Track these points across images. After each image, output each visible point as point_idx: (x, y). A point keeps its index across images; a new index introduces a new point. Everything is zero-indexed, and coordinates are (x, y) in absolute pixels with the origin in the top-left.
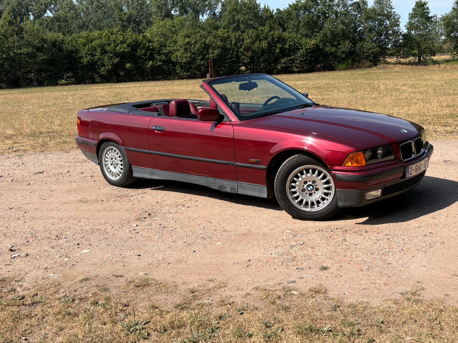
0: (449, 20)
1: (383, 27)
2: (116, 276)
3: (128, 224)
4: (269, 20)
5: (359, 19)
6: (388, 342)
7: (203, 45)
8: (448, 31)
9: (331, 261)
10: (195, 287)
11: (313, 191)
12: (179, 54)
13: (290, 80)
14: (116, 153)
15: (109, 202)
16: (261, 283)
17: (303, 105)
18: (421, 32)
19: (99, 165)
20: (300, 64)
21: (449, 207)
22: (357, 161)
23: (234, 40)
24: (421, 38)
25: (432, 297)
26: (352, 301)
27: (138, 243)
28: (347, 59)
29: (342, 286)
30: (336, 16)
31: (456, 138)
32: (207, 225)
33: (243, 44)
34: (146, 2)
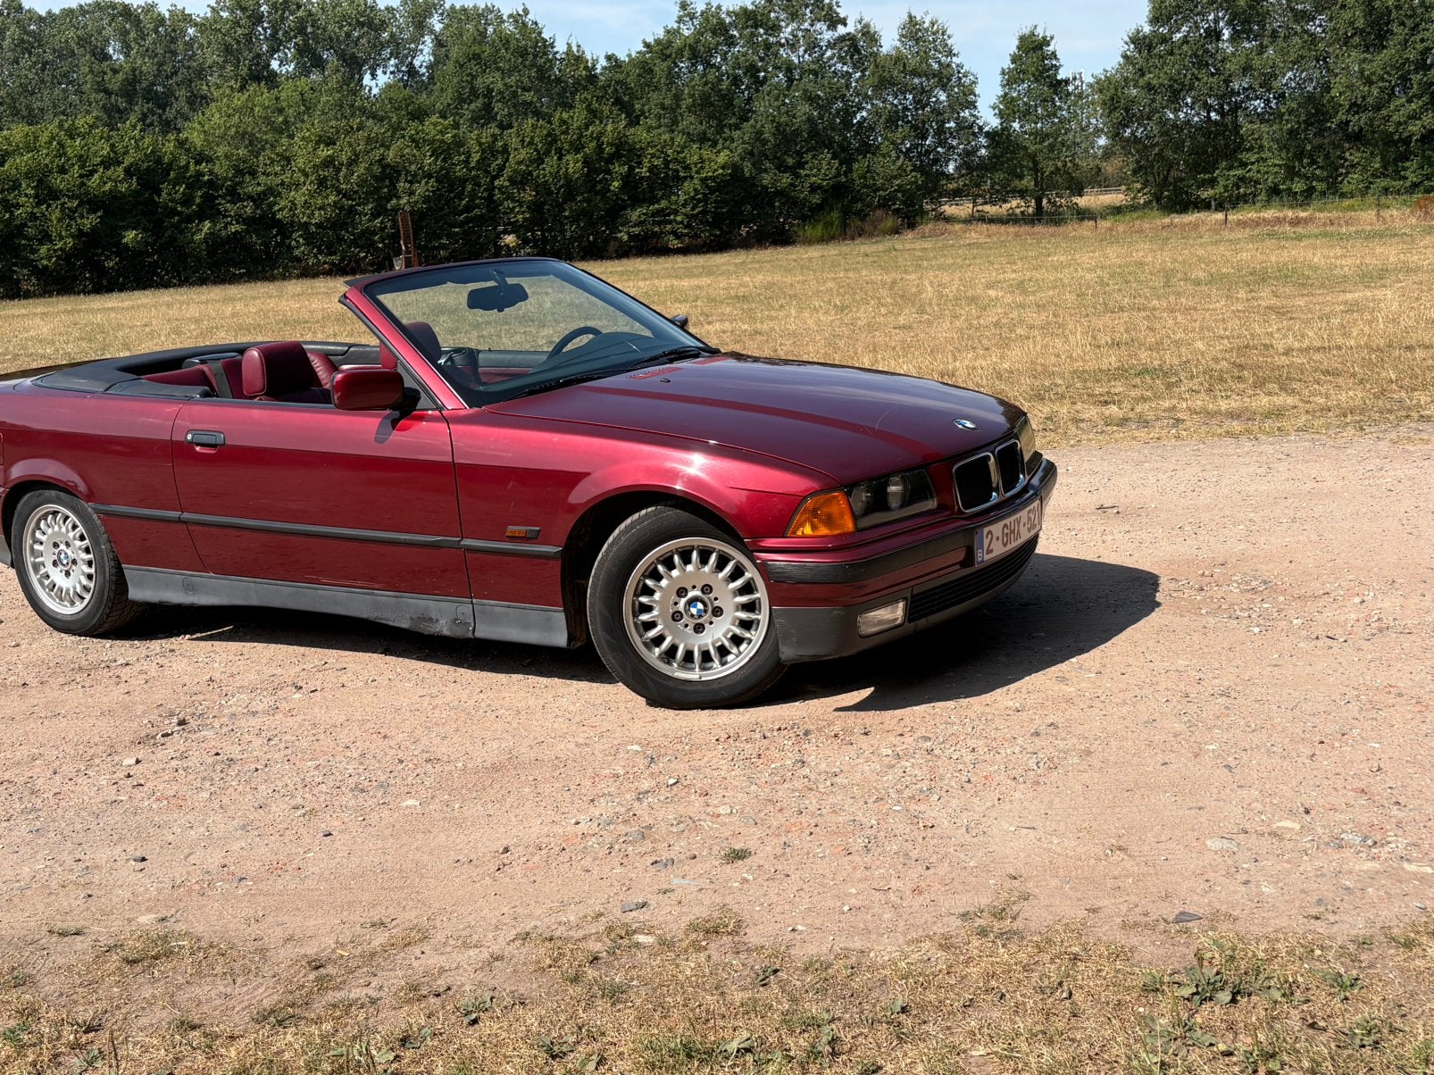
0: (1116, 90)
1: (928, 109)
2: (60, 934)
3: (109, 759)
4: (585, 88)
5: (856, 87)
6: (920, 1068)
7: (377, 169)
8: (1115, 120)
9: (758, 832)
10: (325, 949)
11: (706, 617)
12: (299, 197)
13: (658, 274)
14: (70, 526)
15: (47, 690)
16: (539, 919)
17: (671, 353)
18: (1039, 125)
19: (12, 566)
20: (688, 226)
21: (1108, 644)
22: (829, 521)
23: (477, 152)
24: (1041, 143)
25: (1050, 920)
26: (814, 952)
27: (138, 817)
28: (828, 208)
29: (787, 907)
30: (788, 77)
31: (1134, 438)
32: (373, 746)
33: (505, 163)
34: (184, 32)
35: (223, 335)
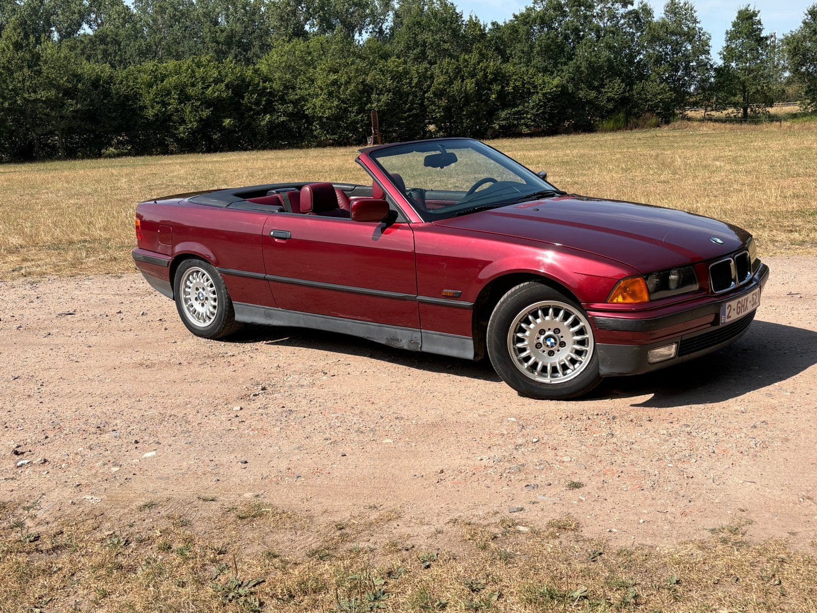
0: (798, 43)
1: (680, 54)
2: (204, 500)
3: (226, 406)
4: (479, 41)
5: (637, 41)
7: (360, 87)
8: (796, 62)
9: (587, 473)
10: (344, 519)
11: (556, 347)
12: (318, 102)
13: (516, 149)
14: (205, 279)
15: (192, 367)
16: (463, 513)
17: (538, 194)
18: (748, 64)
19: (174, 299)
20: (534, 121)
21: (797, 376)
22: (633, 295)
23: (416, 78)
24: (748, 75)
25: (766, 537)
26: (623, 545)
27: (242, 439)
28: (617, 111)
29: (606, 518)
30: (597, 35)
31: (809, 253)
32: (367, 408)
33: (431, 84)
34: (259, 9)
35: (276, 178)
